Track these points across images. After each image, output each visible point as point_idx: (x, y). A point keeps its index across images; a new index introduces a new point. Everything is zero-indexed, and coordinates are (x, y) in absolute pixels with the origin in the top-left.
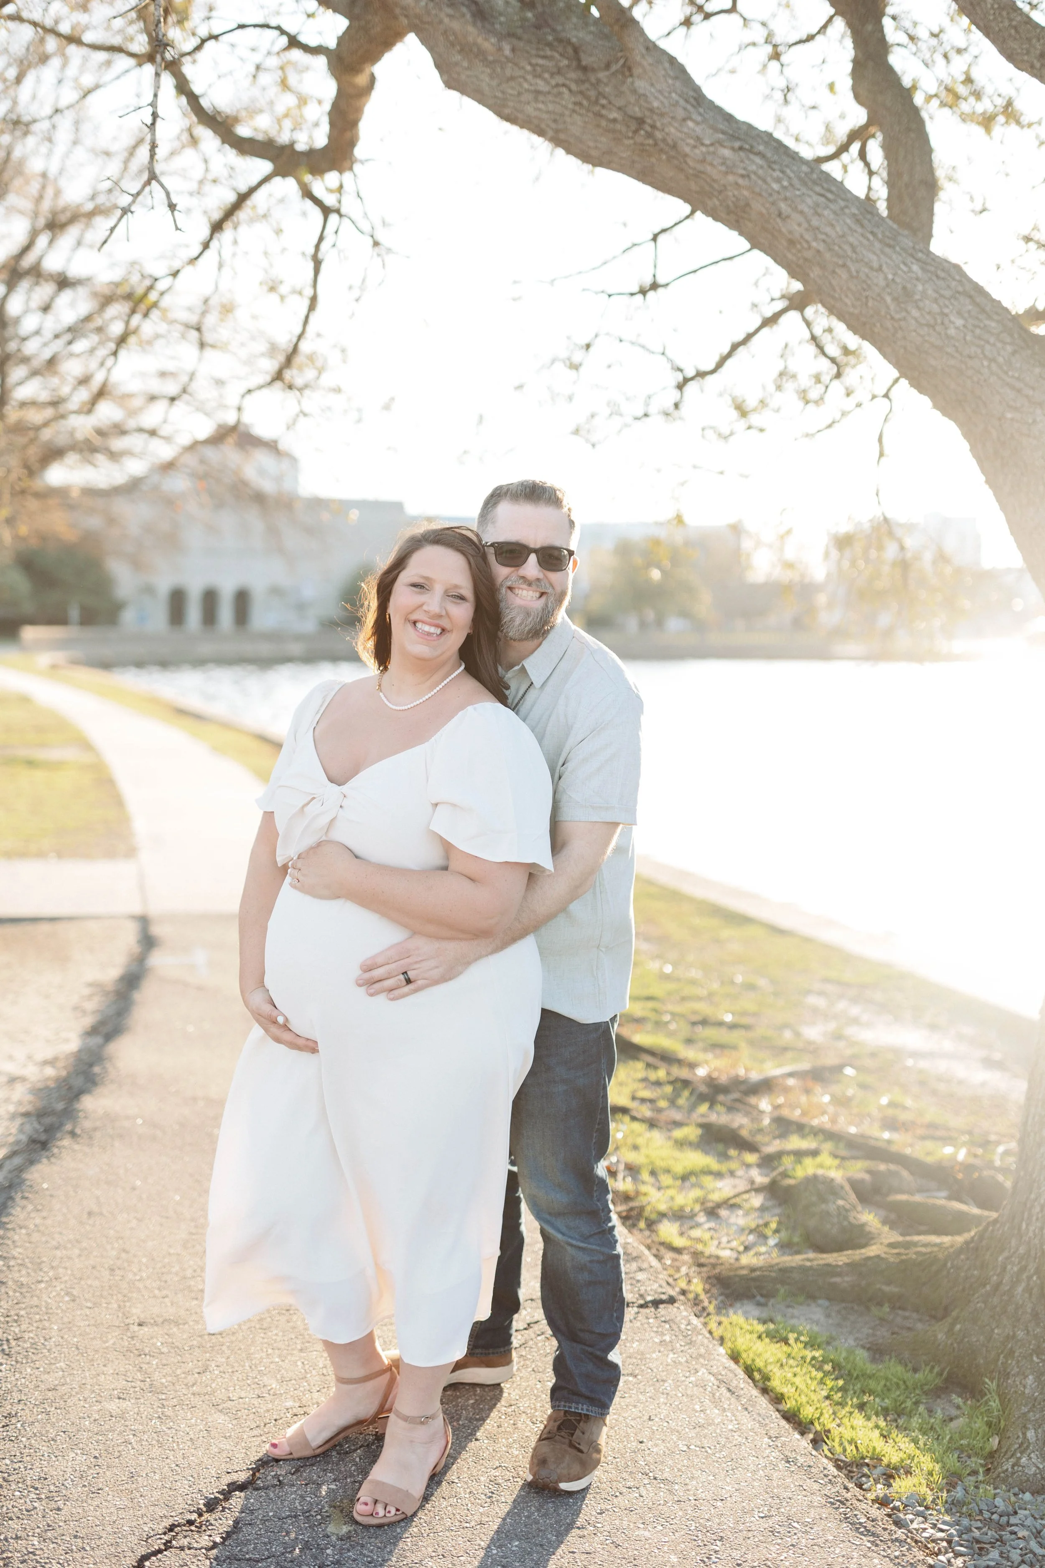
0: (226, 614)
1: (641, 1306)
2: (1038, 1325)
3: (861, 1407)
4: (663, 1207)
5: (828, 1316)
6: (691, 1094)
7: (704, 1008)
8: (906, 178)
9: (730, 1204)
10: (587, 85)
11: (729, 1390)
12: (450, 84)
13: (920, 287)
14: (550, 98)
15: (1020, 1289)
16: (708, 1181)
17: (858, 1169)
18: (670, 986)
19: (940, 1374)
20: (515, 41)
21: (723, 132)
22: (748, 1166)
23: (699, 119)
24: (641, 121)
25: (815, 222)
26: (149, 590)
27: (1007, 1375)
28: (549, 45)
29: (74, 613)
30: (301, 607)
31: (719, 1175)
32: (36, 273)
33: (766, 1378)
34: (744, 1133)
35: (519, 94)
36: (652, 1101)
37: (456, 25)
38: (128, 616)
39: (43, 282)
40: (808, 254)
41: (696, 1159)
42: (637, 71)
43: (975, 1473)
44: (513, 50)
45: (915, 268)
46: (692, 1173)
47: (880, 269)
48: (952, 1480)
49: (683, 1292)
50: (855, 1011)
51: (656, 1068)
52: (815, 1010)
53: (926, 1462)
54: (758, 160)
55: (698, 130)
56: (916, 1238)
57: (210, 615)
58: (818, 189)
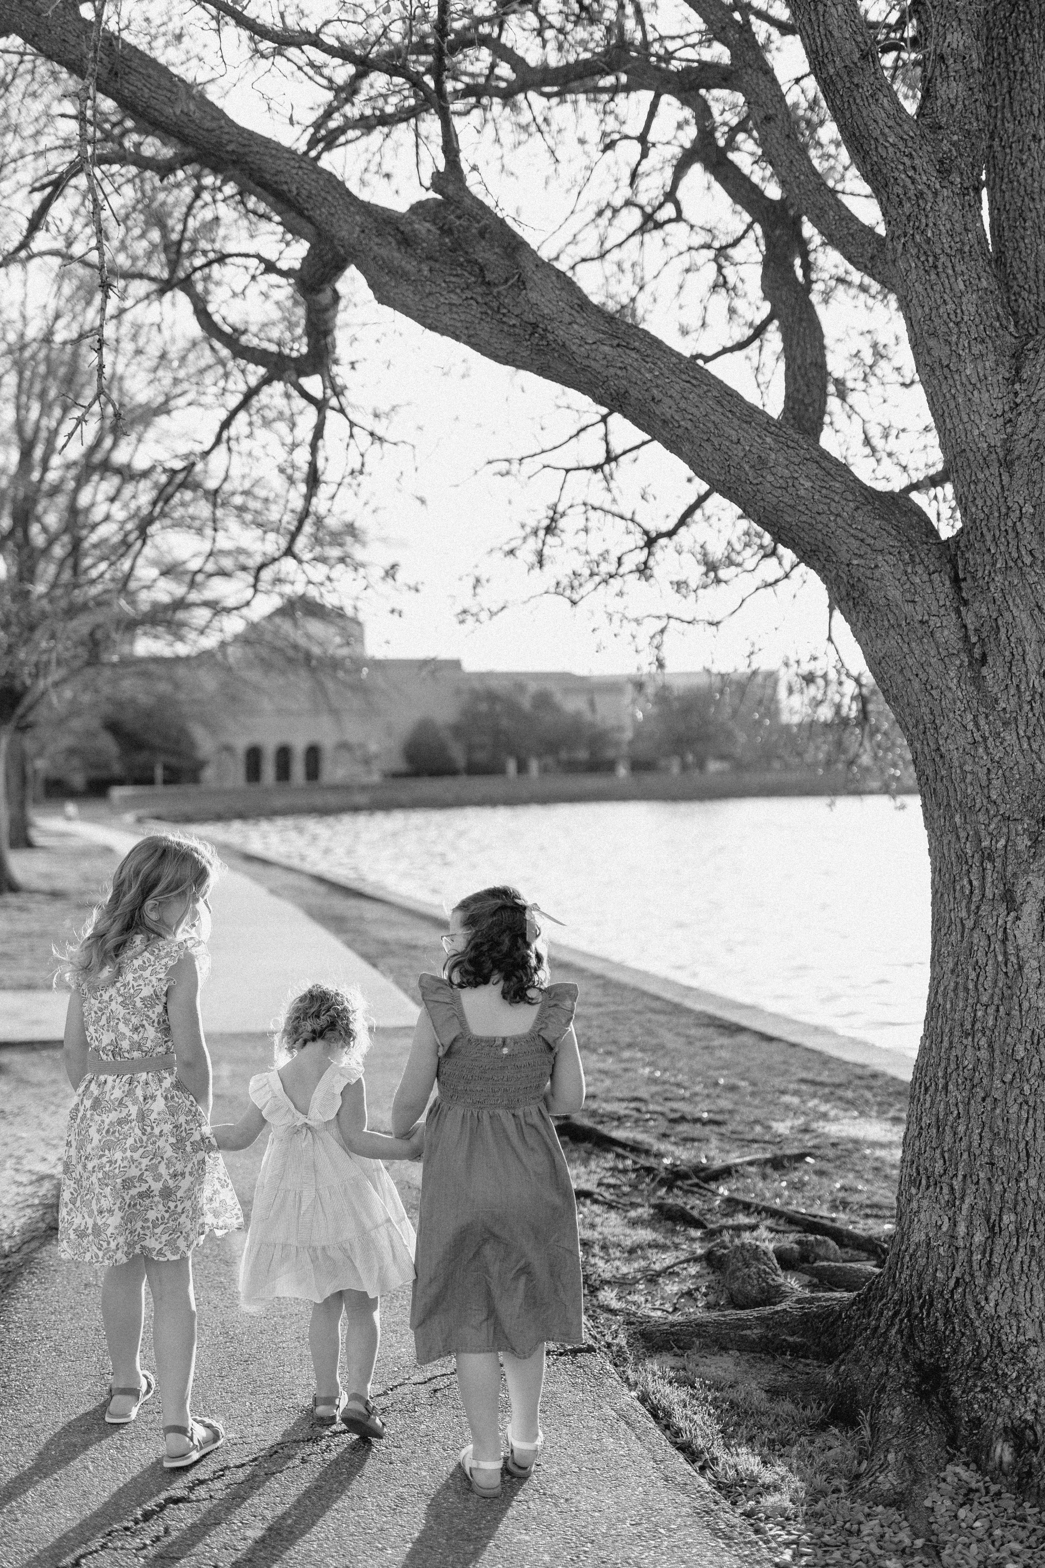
0: (298, 769)
1: (561, 1354)
2: (907, 1362)
3: (751, 1439)
4: (607, 1276)
5: (737, 1364)
6: (653, 1180)
7: (684, 1108)
8: (799, 361)
9: (669, 1272)
10: (490, 298)
11: (627, 1423)
12: (381, 301)
13: (773, 456)
14: (462, 309)
15: (893, 1332)
16: (652, 1254)
17: (790, 1240)
18: (654, 1089)
19: (826, 1410)
20: (432, 263)
21: (604, 333)
22: (693, 1240)
23: (583, 322)
24: (535, 326)
25: (683, 405)
26: (228, 749)
27: (879, 1408)
28: (461, 265)
29: (159, 773)
30: (367, 761)
31: (664, 1248)
32: (106, 467)
33: (669, 1414)
34: (695, 1213)
35: (437, 307)
36: (614, 1186)
37: (384, 252)
38: (209, 773)
39: (108, 474)
40: (680, 432)
41: (645, 1235)
42: (529, 286)
43: (837, 1491)
44: (431, 270)
45: (768, 440)
46: (640, 1247)
47: (739, 442)
48: (816, 1495)
49: (609, 1346)
50: (823, 1108)
51: (624, 1158)
52: (787, 1107)
53: (796, 1482)
54: (633, 354)
55: (583, 332)
56: (820, 1294)
57: (284, 772)
58: (684, 377)
